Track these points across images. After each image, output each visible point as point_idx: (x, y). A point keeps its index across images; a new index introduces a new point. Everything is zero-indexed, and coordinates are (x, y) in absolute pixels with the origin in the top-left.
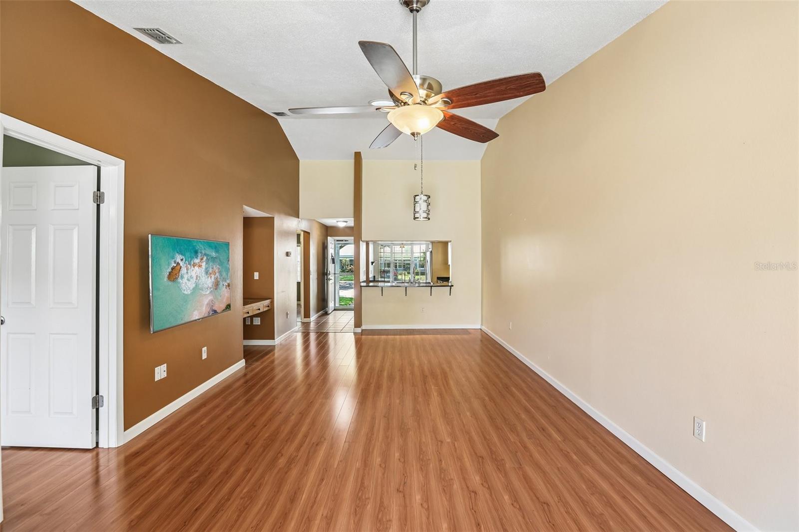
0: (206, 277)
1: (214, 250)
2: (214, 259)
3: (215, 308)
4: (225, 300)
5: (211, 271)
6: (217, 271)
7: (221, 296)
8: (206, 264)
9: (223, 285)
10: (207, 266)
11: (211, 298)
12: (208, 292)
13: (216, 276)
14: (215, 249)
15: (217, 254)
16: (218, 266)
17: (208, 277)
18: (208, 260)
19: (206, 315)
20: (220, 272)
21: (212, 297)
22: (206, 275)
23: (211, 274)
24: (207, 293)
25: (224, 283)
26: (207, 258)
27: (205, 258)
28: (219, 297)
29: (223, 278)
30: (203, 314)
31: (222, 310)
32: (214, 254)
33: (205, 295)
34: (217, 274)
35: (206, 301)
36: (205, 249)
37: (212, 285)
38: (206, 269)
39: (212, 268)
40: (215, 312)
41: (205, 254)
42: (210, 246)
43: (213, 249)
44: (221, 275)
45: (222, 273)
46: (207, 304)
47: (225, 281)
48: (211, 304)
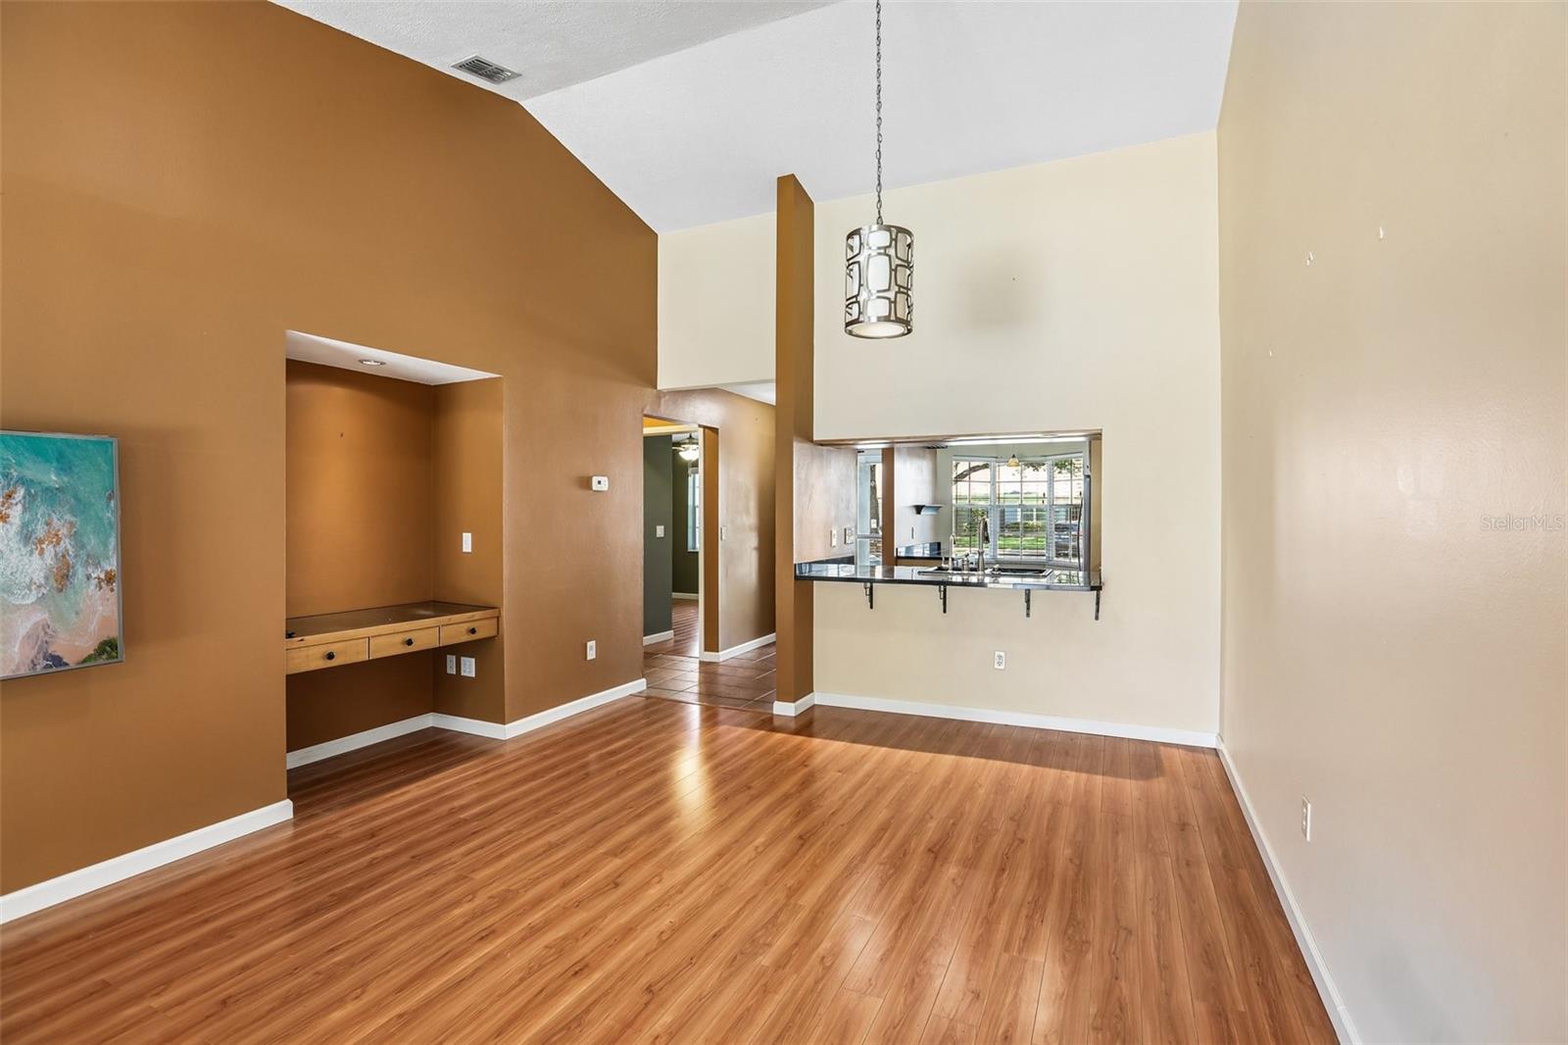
0: (24, 551)
1: (55, 464)
2: (52, 495)
3: (53, 649)
4: (93, 626)
5: (40, 530)
6: (64, 531)
7: (77, 613)
8: (25, 510)
9: (89, 577)
10: (27, 516)
11: (40, 616)
12: (32, 598)
13: (60, 549)
14: (58, 461)
15: (66, 479)
16: (68, 517)
17: (31, 553)
18: (30, 499)
19: (24, 671)
20: (75, 536)
21: (46, 615)
22: (25, 546)
23: (41, 542)
24: (29, 602)
25: (90, 570)
26: (28, 493)
27: (21, 493)
28: (74, 615)
29: (88, 556)
30: (13, 667)
31: (85, 656)
32: (53, 479)
33: (18, 607)
34: (66, 544)
35: (23, 626)
36: (19, 464)
37: (46, 578)
38: (24, 525)
39: (48, 524)
40: (57, 661)
41: (22, 481)
42: (38, 454)
43: (47, 461)
44: (80, 545)
45: (85, 540)
46: (28, 636)
47: (97, 565)
48: (42, 637)
